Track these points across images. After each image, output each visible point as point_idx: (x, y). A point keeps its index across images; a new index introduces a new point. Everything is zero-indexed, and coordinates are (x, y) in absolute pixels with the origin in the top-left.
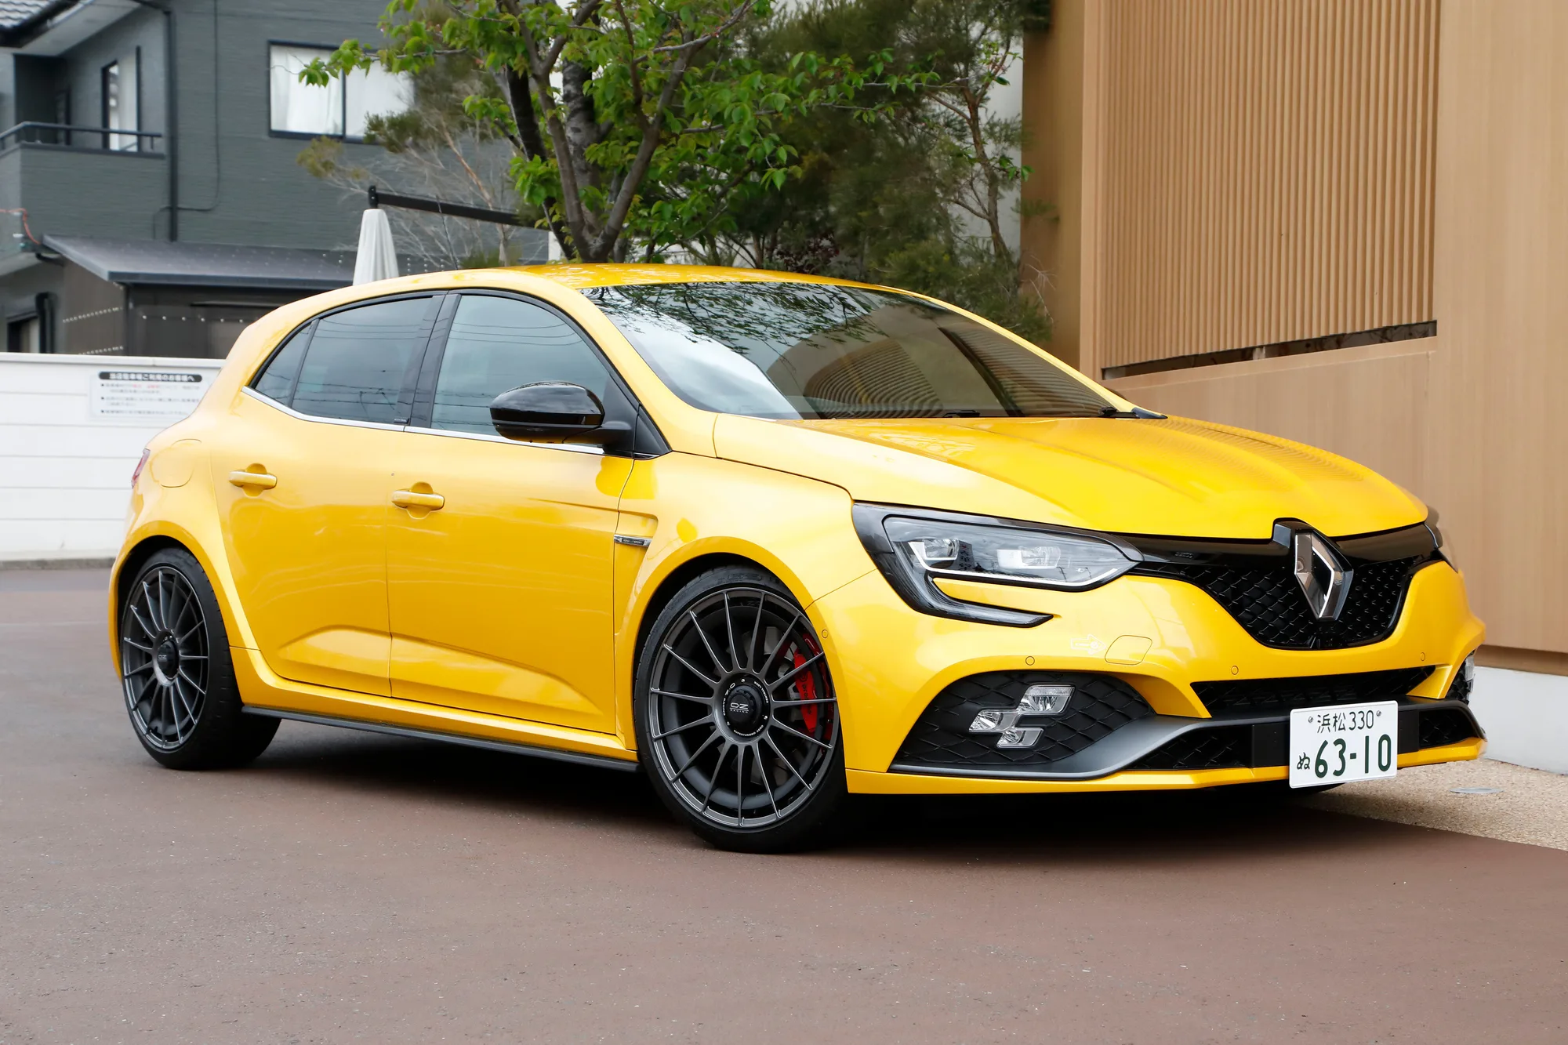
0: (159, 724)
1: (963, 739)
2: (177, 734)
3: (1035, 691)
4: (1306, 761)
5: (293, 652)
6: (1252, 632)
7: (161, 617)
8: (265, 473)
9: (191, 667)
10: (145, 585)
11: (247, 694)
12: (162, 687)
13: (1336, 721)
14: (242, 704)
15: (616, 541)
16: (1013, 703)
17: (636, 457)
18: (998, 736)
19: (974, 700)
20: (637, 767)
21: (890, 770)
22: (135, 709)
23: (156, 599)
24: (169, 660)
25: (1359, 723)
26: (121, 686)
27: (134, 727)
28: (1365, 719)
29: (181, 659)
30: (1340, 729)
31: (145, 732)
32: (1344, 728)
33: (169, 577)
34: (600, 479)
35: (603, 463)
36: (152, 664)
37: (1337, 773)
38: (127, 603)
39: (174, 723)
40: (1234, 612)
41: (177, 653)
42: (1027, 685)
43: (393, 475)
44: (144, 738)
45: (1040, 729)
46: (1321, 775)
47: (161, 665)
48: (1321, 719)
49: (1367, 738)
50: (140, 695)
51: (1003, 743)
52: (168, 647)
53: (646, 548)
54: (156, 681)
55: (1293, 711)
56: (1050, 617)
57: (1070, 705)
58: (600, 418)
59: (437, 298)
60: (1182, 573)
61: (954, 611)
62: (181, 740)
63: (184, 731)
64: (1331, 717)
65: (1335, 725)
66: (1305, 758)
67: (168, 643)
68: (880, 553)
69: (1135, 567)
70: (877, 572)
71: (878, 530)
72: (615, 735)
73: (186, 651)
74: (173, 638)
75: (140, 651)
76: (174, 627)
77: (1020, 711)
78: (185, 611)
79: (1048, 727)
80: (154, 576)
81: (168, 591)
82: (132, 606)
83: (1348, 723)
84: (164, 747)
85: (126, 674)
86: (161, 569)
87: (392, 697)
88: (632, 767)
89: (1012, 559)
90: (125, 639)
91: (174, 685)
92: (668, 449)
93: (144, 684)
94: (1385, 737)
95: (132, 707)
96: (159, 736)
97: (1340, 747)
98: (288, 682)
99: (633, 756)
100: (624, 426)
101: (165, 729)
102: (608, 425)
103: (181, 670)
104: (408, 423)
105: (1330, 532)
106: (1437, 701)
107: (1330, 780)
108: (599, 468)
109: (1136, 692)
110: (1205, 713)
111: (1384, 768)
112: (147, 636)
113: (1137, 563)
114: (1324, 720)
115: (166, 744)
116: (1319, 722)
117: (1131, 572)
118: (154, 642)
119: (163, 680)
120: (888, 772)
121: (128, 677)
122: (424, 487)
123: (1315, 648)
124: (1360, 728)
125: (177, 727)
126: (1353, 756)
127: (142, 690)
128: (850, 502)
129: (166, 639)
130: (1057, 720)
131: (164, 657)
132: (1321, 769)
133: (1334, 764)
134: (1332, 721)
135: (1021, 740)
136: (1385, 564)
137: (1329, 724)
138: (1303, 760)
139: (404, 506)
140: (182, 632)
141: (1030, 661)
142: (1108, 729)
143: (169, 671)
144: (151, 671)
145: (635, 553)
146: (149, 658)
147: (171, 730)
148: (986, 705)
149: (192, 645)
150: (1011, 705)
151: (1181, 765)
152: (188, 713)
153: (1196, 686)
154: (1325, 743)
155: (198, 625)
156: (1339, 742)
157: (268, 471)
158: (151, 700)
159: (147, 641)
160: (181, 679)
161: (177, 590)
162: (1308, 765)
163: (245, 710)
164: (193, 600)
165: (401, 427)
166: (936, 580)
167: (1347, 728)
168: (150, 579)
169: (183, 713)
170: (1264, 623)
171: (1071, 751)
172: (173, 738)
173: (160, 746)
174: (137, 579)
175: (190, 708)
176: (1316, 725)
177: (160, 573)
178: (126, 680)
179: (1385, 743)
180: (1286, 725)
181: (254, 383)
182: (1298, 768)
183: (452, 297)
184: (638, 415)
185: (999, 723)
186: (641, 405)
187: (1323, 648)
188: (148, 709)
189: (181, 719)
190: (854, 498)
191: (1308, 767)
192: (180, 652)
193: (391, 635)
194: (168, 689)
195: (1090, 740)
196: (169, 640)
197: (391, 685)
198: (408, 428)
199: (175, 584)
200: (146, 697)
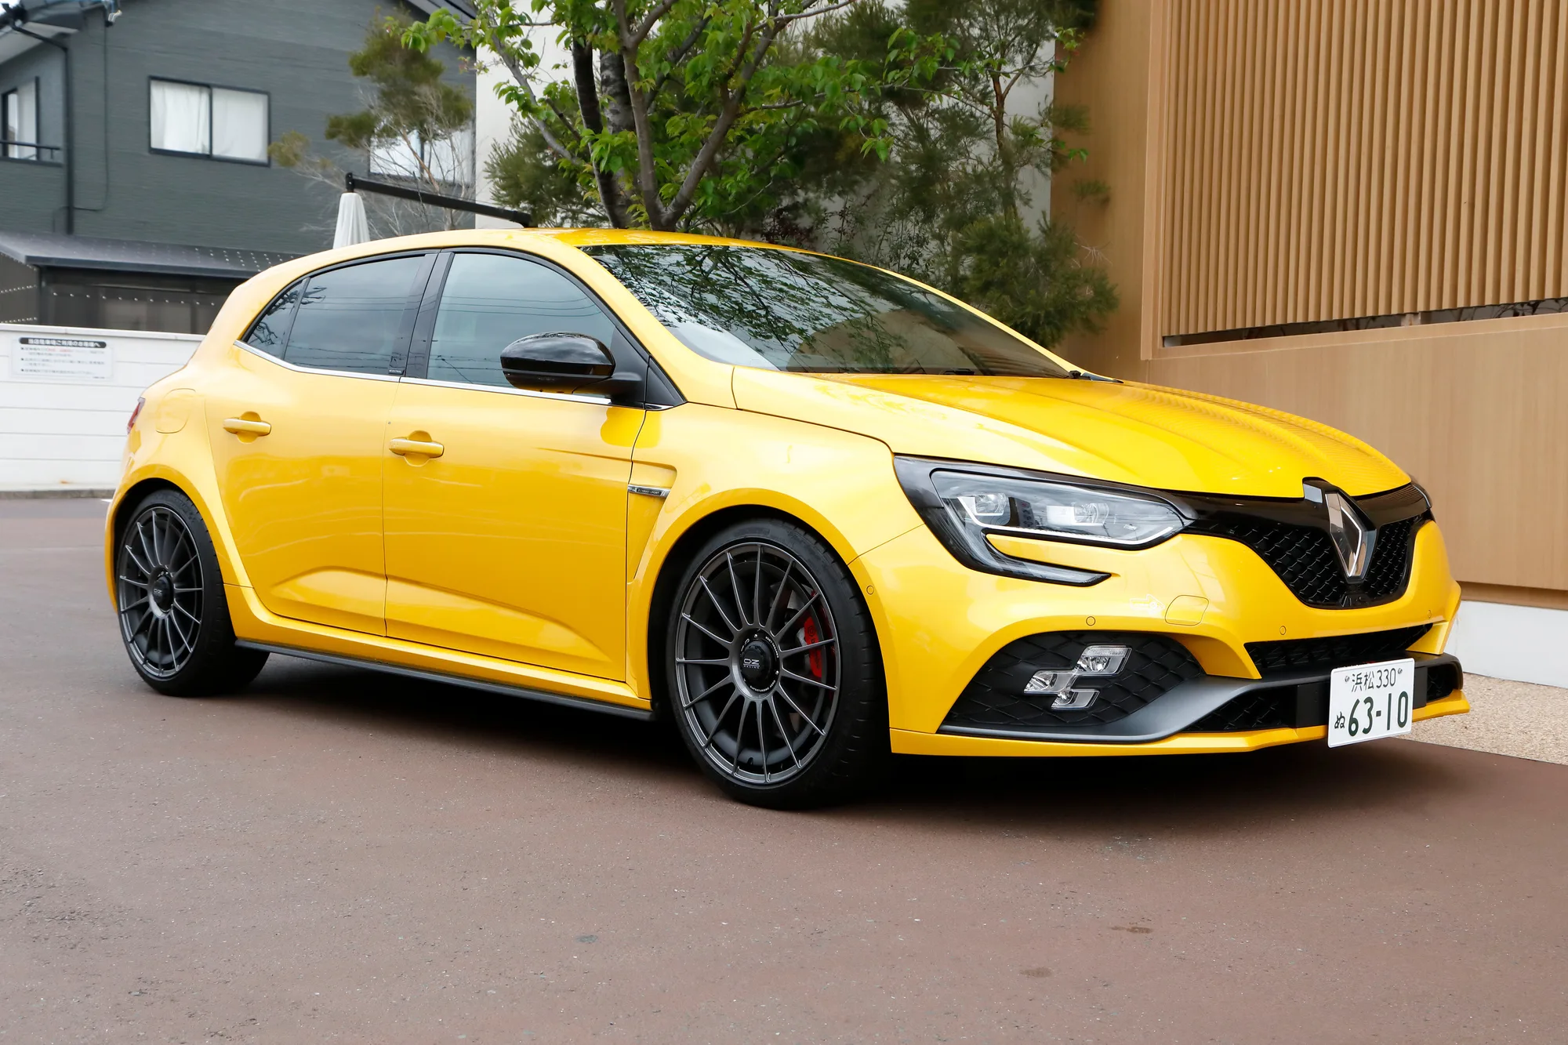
0: (155, 655)
1: (1017, 700)
2: (173, 662)
3: (1091, 651)
4: (1342, 721)
5: (288, 591)
6: (1295, 591)
7: (158, 555)
8: (260, 421)
9: (185, 599)
10: (139, 525)
11: (240, 629)
12: (157, 620)
13: (1367, 680)
14: (235, 638)
15: (631, 491)
16: (1069, 663)
17: (647, 408)
18: (1053, 697)
19: (1030, 660)
20: (651, 716)
21: (939, 731)
22: (132, 642)
23: (150, 538)
24: (165, 595)
25: (1385, 682)
26: (118, 620)
27: (132, 659)
28: (1389, 677)
29: (176, 592)
30: (1369, 688)
31: (142, 662)
32: (1372, 687)
33: (162, 516)
34: (606, 430)
35: (609, 413)
36: (148, 599)
37: (1366, 731)
38: (122, 543)
39: (170, 653)
40: (1279, 570)
41: (172, 587)
42: (1085, 645)
43: (389, 423)
44: (140, 667)
45: (1093, 691)
46: (1352, 733)
47: (156, 598)
48: (1355, 678)
49: (1390, 695)
50: (136, 630)
51: (1057, 705)
52: (164, 583)
53: (664, 498)
54: (152, 614)
55: (1334, 671)
56: (1107, 576)
57: (1127, 666)
58: (611, 369)
59: (430, 258)
60: (1232, 532)
61: (1013, 569)
62: (177, 668)
63: (180, 660)
64: (1362, 676)
65: (1365, 683)
66: (1342, 717)
67: (164, 579)
68: (926, 508)
69: (1190, 525)
70: (925, 528)
71: (924, 484)
72: (625, 682)
73: (180, 585)
74: (169, 574)
75: (136, 587)
76: (168, 564)
77: (1075, 673)
78: (179, 548)
79: (1103, 689)
80: (147, 517)
81: (162, 531)
82: (127, 546)
83: (1376, 682)
84: (161, 675)
85: (122, 610)
86: (154, 510)
87: (386, 637)
88: (646, 716)
89: (1060, 515)
90: (121, 577)
91: (170, 617)
92: (685, 400)
93: (140, 619)
94: (1404, 694)
95: (129, 640)
96: (156, 665)
97: (1369, 704)
98: (281, 618)
99: (647, 704)
100: (636, 377)
101: (161, 658)
102: (618, 376)
103: (176, 603)
104: (404, 374)
105: (1352, 492)
106: (1436, 658)
107: (1360, 738)
108: (605, 418)
109: (1187, 652)
110: (1257, 675)
111: (1402, 725)
112: (143, 574)
113: (1192, 521)
114: (1358, 679)
115: (163, 673)
116: (1353, 681)
117: (1186, 530)
118: (149, 578)
119: (158, 613)
120: (937, 733)
121: (123, 612)
122: (422, 435)
123: (1347, 607)
124: (1385, 686)
125: (173, 656)
126: (1379, 714)
127: (138, 624)
128: (890, 456)
129: (162, 573)
130: (1113, 681)
131: (159, 592)
132: (1353, 727)
133: (1364, 723)
134: (1363, 680)
135: (1073, 701)
136: (1396, 524)
137: (1361, 683)
138: (1339, 719)
139: (403, 453)
140: (176, 567)
141: (1091, 621)
142: (1161, 690)
143: (164, 604)
144: (147, 605)
145: (652, 503)
146: (144, 593)
147: (167, 659)
148: (1042, 665)
149: (186, 579)
150: (1069, 666)
151: (1230, 726)
152: (183, 642)
153: (1249, 647)
154: (1358, 702)
155: (192, 559)
156: (1369, 700)
157: (262, 418)
158: (146, 631)
159: (144, 578)
160: (177, 612)
161: (170, 527)
162: (1343, 724)
163: (238, 643)
164: (187, 536)
165: (396, 378)
166: (990, 537)
167: (1375, 686)
168: (144, 520)
169: (178, 643)
170: (1303, 582)
171: (1124, 712)
172: (170, 666)
173: (157, 674)
174: (132, 520)
175: (186, 637)
176: (1351, 684)
177: (154, 514)
178: (123, 615)
179: (1403, 699)
180: (1326, 685)
181: (246, 337)
182: (1336, 728)
183: (445, 256)
184: (648, 366)
185: (1052, 684)
186: (651, 357)
187: (1354, 606)
188: (144, 642)
189: (176, 649)
190: (894, 451)
191: (1343, 726)
192: (175, 585)
193: (387, 578)
194: (164, 621)
195: (1143, 702)
196: (165, 575)
197: (387, 626)
198: (403, 379)
199: (168, 522)
200: (142, 630)
